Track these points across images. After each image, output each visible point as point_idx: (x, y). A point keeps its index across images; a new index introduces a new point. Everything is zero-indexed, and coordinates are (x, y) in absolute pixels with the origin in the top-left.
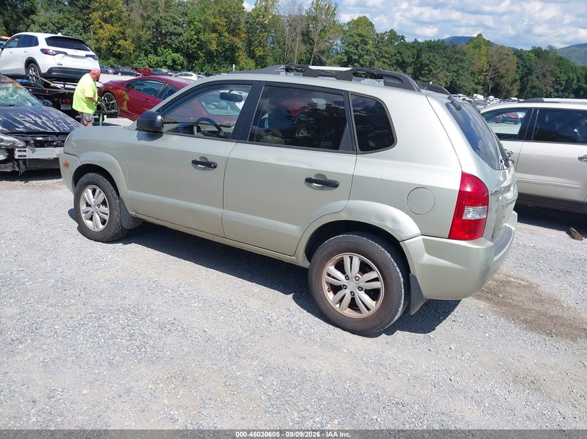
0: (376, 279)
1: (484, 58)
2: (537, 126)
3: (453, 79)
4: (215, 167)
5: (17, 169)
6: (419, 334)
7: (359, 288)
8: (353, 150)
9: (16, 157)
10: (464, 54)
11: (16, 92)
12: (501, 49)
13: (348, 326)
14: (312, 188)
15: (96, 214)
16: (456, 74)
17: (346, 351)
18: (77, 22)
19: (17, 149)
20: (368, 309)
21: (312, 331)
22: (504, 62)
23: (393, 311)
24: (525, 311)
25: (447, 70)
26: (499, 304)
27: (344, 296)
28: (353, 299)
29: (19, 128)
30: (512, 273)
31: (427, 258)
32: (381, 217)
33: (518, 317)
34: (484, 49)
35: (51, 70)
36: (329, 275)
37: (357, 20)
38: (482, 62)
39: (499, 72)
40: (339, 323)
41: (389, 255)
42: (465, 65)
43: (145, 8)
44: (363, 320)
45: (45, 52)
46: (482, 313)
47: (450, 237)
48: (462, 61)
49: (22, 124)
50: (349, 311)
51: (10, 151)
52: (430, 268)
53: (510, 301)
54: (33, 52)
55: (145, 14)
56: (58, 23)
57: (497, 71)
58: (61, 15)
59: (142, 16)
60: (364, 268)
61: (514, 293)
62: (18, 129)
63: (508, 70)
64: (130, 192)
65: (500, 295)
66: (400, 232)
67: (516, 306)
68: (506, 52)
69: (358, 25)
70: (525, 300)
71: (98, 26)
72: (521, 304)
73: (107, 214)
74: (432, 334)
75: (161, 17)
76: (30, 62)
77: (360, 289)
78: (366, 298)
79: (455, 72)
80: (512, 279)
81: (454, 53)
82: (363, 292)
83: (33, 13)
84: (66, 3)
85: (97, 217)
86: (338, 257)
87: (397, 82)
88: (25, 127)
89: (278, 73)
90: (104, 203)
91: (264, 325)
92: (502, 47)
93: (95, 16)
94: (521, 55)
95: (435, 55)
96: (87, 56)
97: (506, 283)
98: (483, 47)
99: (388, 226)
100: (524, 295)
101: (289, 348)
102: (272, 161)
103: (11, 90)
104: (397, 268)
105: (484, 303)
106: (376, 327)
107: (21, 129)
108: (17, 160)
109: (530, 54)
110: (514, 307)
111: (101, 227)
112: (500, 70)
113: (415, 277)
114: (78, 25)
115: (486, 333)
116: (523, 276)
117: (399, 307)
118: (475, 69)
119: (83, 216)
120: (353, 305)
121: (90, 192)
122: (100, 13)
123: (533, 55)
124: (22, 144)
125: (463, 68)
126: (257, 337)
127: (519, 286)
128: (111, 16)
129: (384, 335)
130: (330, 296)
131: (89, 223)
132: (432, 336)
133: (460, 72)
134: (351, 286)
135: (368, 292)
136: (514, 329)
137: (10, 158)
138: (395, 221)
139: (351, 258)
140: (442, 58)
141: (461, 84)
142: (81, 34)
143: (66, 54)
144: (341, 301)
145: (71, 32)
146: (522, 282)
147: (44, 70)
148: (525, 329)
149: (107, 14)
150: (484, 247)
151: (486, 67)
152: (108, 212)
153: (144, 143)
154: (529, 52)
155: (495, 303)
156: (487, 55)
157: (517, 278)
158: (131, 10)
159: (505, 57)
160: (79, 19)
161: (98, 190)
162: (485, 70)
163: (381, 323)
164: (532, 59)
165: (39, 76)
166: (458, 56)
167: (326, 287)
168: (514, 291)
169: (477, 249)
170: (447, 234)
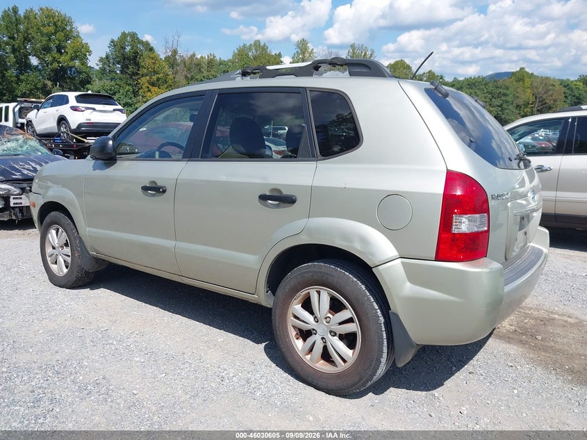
0: (350, 320)
1: (529, 91)
2: (577, 137)
3: (498, 114)
4: (164, 191)
5: (14, 218)
6: (419, 393)
7: (331, 332)
8: (313, 156)
9: (12, 205)
10: (507, 88)
11: (26, 143)
12: (545, 81)
13: (321, 384)
14: (267, 206)
15: (60, 257)
16: (500, 109)
17: (311, 419)
18: (127, 88)
19: (12, 197)
20: (344, 361)
21: (274, 392)
22: (550, 93)
23: (374, 362)
24: (571, 357)
25: (490, 105)
26: (537, 348)
27: (314, 343)
28: (325, 348)
29: (16, 175)
30: (556, 308)
31: (409, 288)
32: (346, 236)
33: (562, 366)
34: (528, 82)
35: (80, 126)
36: (296, 317)
37: (394, 64)
38: (527, 94)
39: (546, 103)
40: (310, 380)
41: (363, 287)
42: (509, 99)
43: (189, 70)
44: (339, 376)
45: (75, 109)
46: (511, 361)
47: (438, 259)
48: (505, 95)
49: (20, 171)
50: (322, 364)
51: (6, 199)
52: (414, 301)
53: (552, 344)
54: (64, 110)
55: (189, 75)
56: (111, 90)
57: (544, 102)
58: (113, 82)
59: (186, 77)
60: (336, 306)
61: (558, 334)
62: (14, 177)
63: (555, 101)
64: (88, 229)
65: (539, 338)
66: (372, 254)
67: (560, 351)
68: (552, 82)
69: (395, 69)
70: (572, 342)
71: (146, 89)
72: (566, 348)
73: (69, 256)
74: (436, 392)
75: (204, 77)
76: (62, 120)
77: (333, 334)
78: (342, 346)
79: (498, 106)
80: (556, 316)
81: (497, 87)
82: (336, 338)
83: (89, 83)
84: (118, 72)
85: (61, 259)
86: (303, 293)
87: (364, 70)
88: (23, 174)
89: (234, 79)
90: (66, 245)
91: (213, 385)
92: (547, 78)
93: (144, 80)
94: (568, 85)
95: (477, 91)
96: (115, 110)
97: (547, 321)
98: (527, 80)
99: (356, 248)
100: (571, 336)
101: (235, 415)
102: (223, 178)
103: (20, 142)
104: (375, 304)
105: (515, 347)
106: (355, 384)
107: (18, 176)
108: (13, 208)
109: (578, 83)
110: (556, 352)
111: (65, 270)
112: (547, 101)
113: (396, 315)
114: (128, 91)
115: (514, 389)
116: (571, 311)
117: (381, 357)
118: (520, 102)
119: (49, 259)
120: (326, 356)
121: (54, 232)
122: (148, 78)
123: (581, 84)
124: (17, 191)
125: (507, 102)
126: (199, 400)
127: (565, 325)
128: (158, 79)
129: (371, 394)
130: (299, 344)
131: (54, 267)
132: (436, 394)
133: (505, 106)
134: (321, 330)
135: (342, 337)
136: (555, 382)
137: (7, 207)
138: (364, 241)
139: (319, 293)
140: (484, 93)
141: (507, 118)
142: (131, 98)
143: (94, 109)
144: (311, 350)
145: (122, 97)
146: (569, 320)
147: (74, 126)
148: (570, 382)
149: (154, 78)
150: (487, 270)
151: (532, 99)
152: (70, 254)
153: (98, 172)
154: (576, 81)
155: (531, 348)
156: (532, 87)
157: (563, 315)
158: (176, 73)
159: (551, 87)
160: (129, 85)
161: (60, 230)
162: (531, 102)
163: (361, 379)
164: (581, 88)
165: (69, 133)
166: (501, 90)
167: (293, 333)
168: (559, 331)
169: (477, 272)
170: (433, 255)
